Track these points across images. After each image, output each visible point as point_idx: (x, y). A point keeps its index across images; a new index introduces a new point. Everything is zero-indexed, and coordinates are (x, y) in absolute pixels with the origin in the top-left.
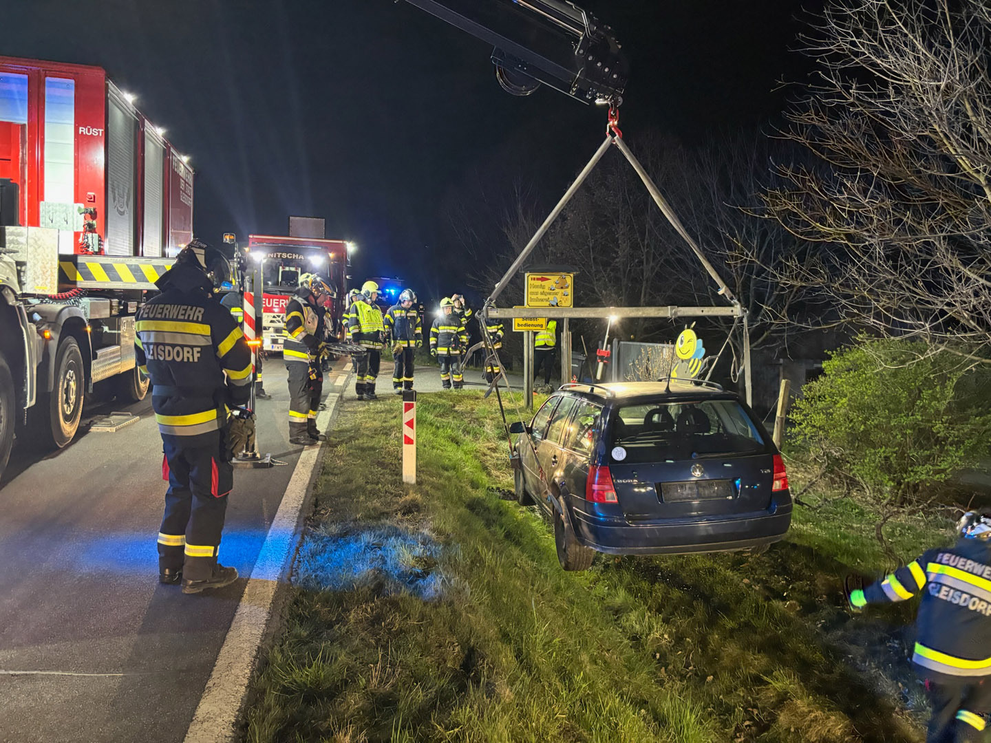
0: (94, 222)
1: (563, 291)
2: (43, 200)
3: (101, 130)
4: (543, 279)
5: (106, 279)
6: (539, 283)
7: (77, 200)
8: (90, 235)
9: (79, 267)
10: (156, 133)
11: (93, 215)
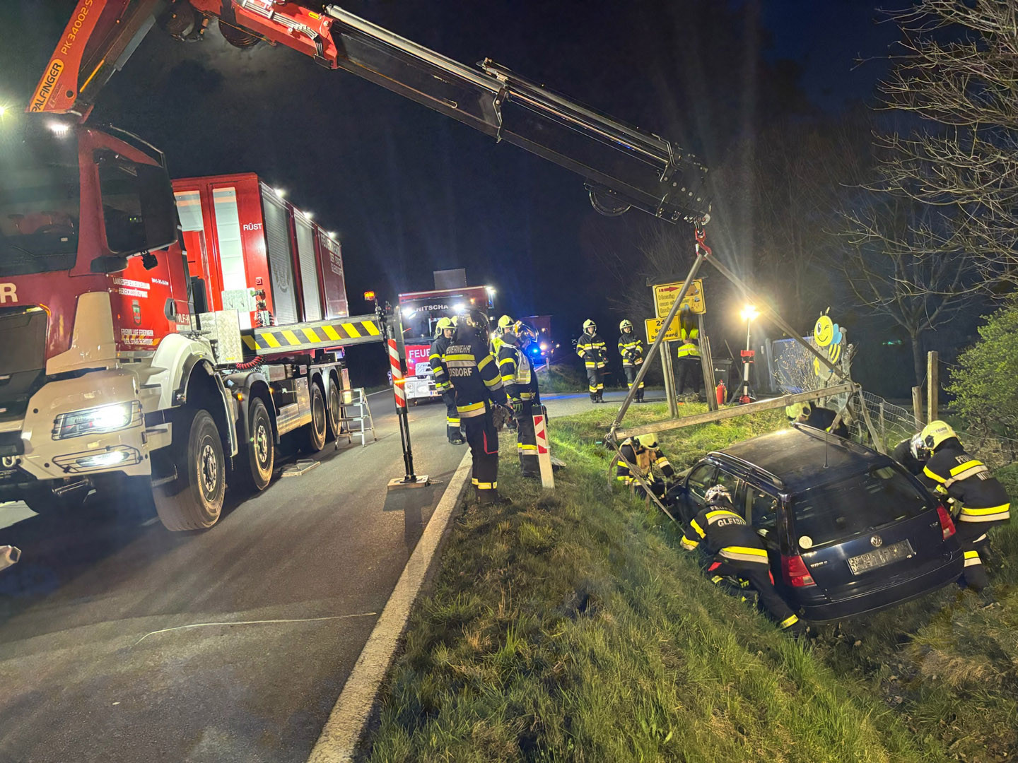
0: (264, 301)
1: (693, 297)
2: (223, 290)
3: (260, 224)
4: (671, 289)
5: (278, 344)
6: (668, 293)
7: (249, 286)
8: (262, 312)
9: (256, 338)
10: (305, 218)
11: (263, 295)
